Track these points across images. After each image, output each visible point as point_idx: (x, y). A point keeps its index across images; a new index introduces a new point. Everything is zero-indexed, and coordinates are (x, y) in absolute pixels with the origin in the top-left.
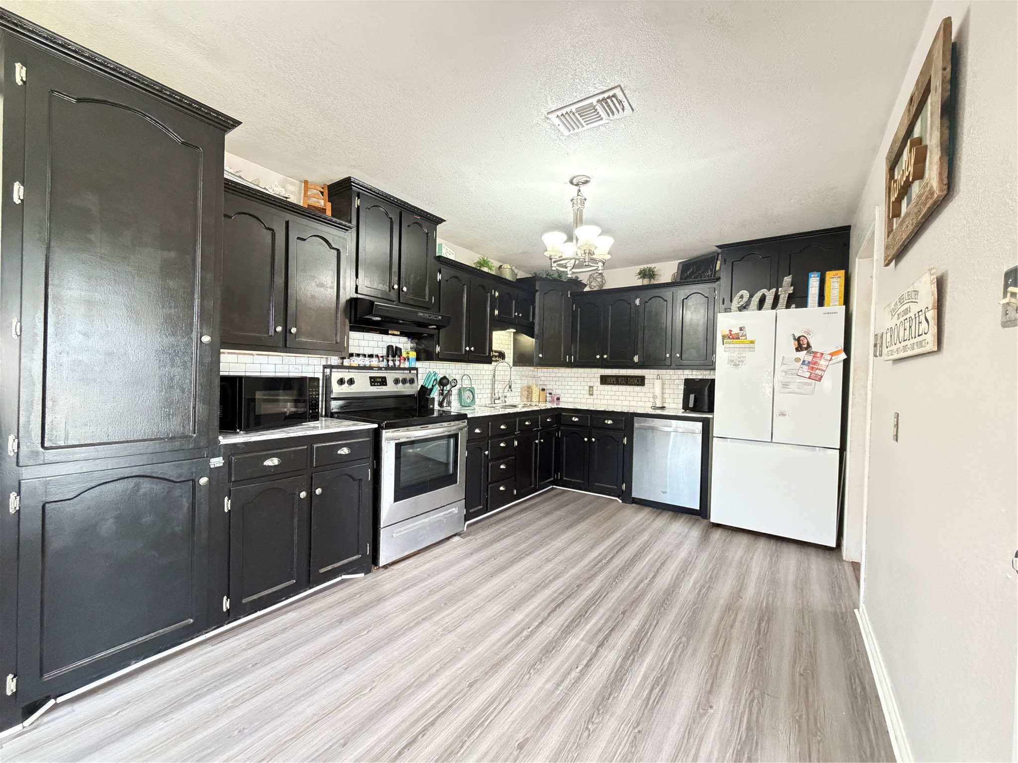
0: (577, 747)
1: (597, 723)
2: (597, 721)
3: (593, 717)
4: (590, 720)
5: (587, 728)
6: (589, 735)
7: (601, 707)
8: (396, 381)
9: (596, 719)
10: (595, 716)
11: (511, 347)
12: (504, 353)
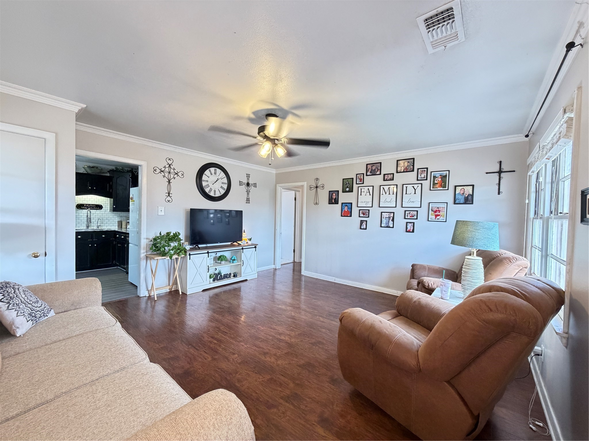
11: (108, 203)
12: (101, 205)
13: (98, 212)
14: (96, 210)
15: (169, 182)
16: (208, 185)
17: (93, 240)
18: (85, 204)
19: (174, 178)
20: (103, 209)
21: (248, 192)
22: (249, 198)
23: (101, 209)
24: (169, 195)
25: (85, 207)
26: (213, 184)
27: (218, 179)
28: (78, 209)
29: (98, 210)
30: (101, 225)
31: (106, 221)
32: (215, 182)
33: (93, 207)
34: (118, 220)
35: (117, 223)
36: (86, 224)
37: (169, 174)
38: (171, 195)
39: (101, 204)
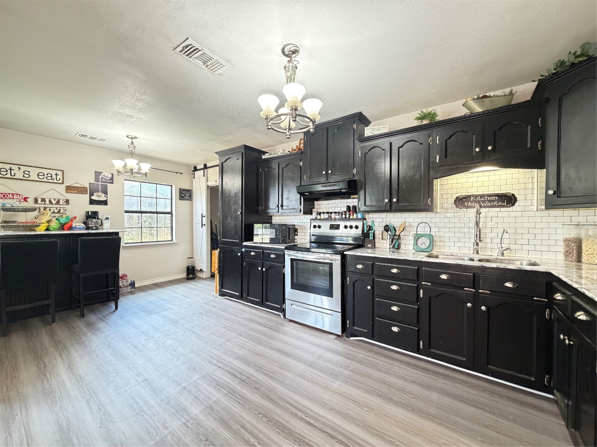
0: (250, 408)
1: (262, 419)
2: (264, 419)
3: (267, 418)
4: (264, 416)
5: (260, 414)
6: (256, 414)
7: (272, 423)
8: (346, 227)
9: (265, 419)
10: (267, 419)
11: (533, 185)
12: (513, 195)
13: (505, 212)
14: (498, 209)
17: (477, 291)
18: (473, 196)
20: (517, 204)
23: (513, 205)
25: (472, 202)
28: (458, 209)
29: (503, 209)
30: (512, 247)
31: (526, 236)
33: (490, 201)
34: (568, 237)
35: (562, 243)
36: (474, 243)
39: (512, 192)
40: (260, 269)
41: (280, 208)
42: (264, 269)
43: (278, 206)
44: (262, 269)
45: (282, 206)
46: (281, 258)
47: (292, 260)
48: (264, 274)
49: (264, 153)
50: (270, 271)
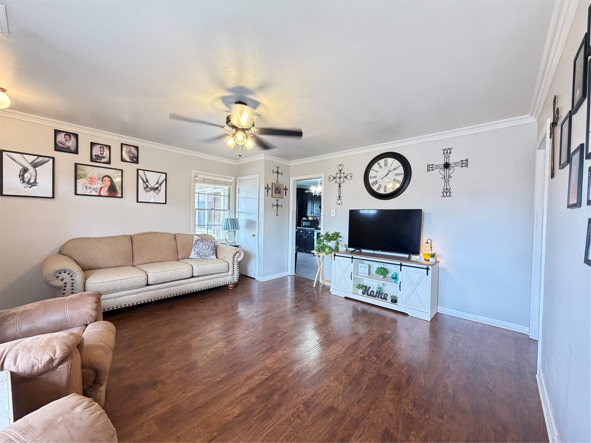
15: (340, 186)
16: (377, 181)
19: (344, 182)
21: (447, 179)
22: (448, 187)
24: (339, 198)
26: (382, 179)
27: (389, 171)
32: (385, 176)
37: (340, 179)
38: (341, 198)
40: (304, 237)
41: (312, 214)
42: (306, 237)
43: (311, 213)
44: (305, 237)
45: (313, 213)
46: (313, 232)
47: (317, 233)
48: (306, 239)
49: (306, 190)
50: (308, 238)
